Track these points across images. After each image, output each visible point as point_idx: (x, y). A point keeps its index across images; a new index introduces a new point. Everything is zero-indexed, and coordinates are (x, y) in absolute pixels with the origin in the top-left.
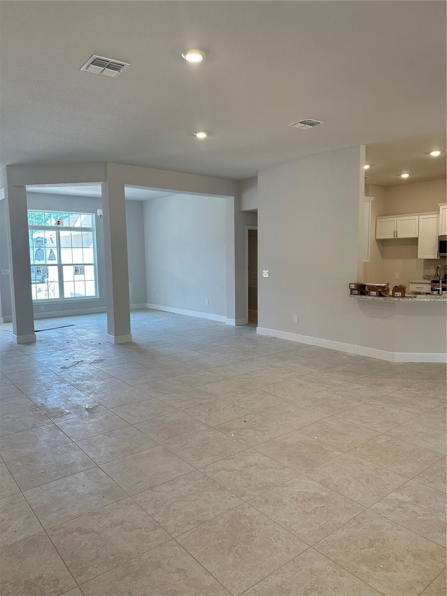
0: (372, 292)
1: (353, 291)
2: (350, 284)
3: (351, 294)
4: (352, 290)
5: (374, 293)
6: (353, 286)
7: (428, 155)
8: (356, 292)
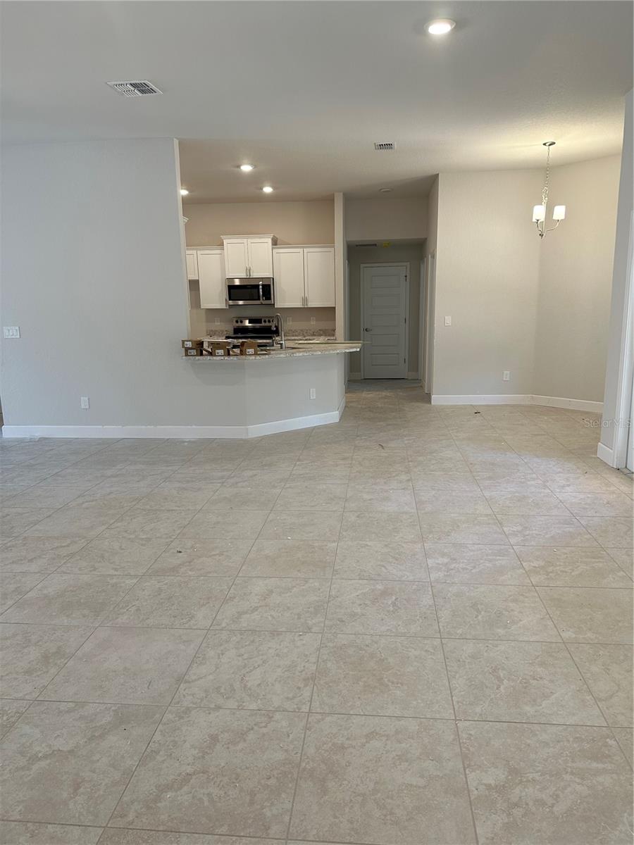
0: (217, 351)
1: (189, 351)
2: (183, 342)
3: (186, 355)
4: (187, 349)
5: (221, 352)
6: (189, 344)
7: (237, 169)
8: (194, 352)
